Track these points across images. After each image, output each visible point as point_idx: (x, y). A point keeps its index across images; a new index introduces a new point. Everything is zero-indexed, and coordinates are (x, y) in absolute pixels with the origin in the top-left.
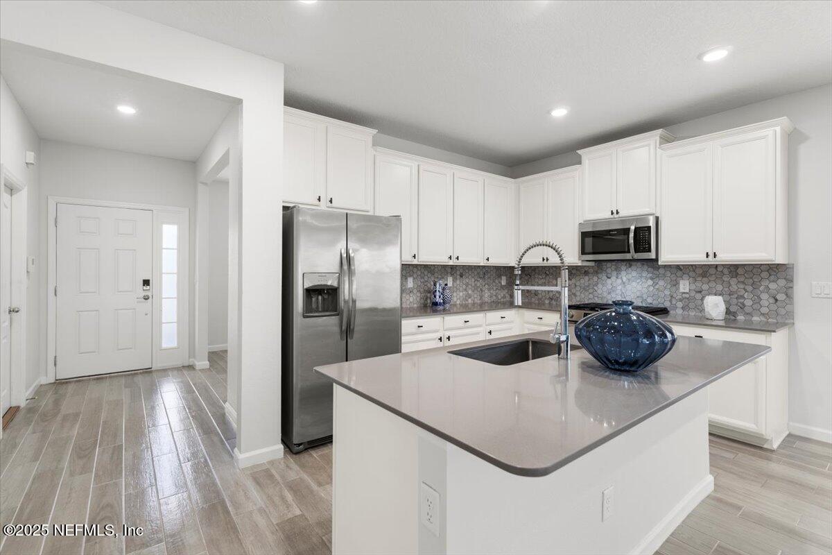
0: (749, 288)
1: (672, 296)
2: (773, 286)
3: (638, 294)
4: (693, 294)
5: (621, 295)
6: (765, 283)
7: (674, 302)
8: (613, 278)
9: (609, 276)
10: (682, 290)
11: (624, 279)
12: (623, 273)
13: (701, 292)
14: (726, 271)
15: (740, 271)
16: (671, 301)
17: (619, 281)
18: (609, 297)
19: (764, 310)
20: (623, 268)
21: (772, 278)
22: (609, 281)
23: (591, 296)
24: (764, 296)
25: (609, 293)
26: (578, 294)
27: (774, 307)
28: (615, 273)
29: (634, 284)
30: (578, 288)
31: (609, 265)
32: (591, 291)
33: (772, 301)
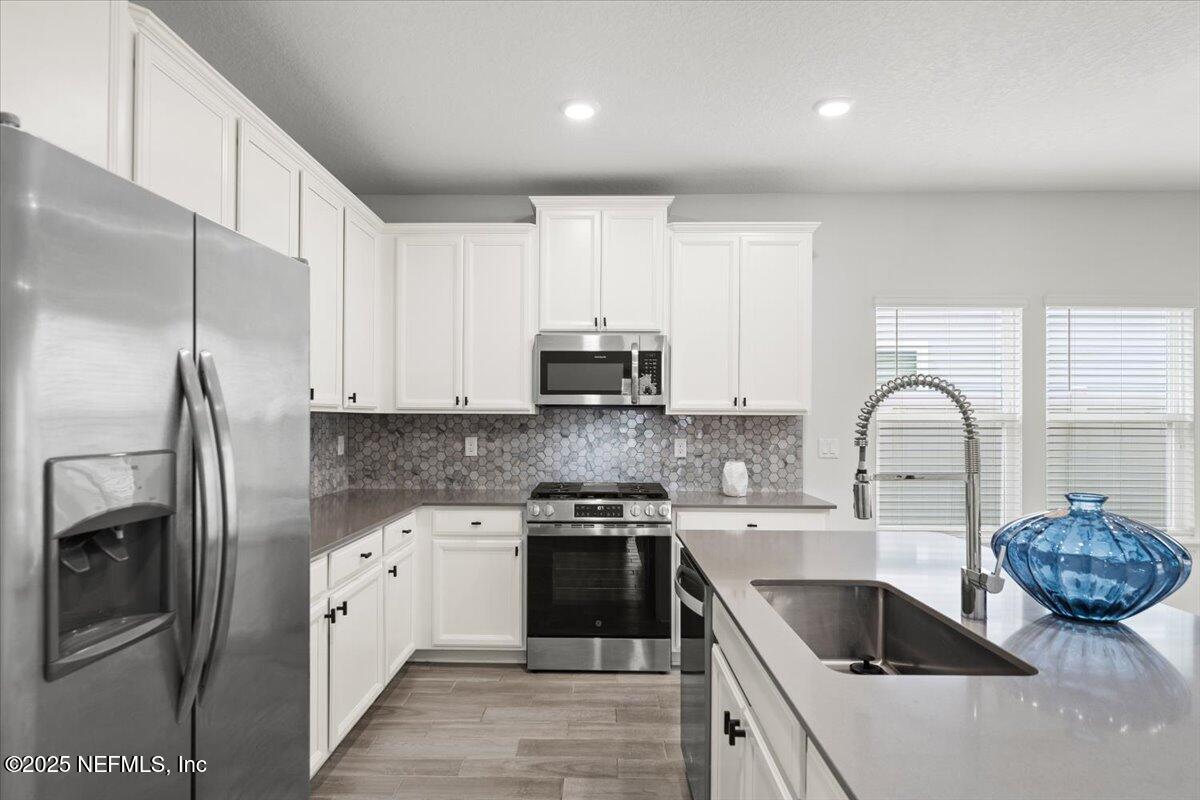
0: (758, 449)
1: (663, 465)
2: (783, 445)
3: (614, 463)
4: (691, 459)
5: (586, 467)
6: (775, 440)
7: (666, 473)
8: (573, 437)
9: (565, 432)
10: (677, 455)
11: (592, 438)
12: (590, 428)
13: (701, 456)
14: (732, 425)
15: (749, 425)
16: (661, 472)
17: (583, 441)
18: (565, 471)
19: (774, 478)
20: (589, 418)
21: (782, 433)
22: (565, 442)
23: (532, 470)
24: (774, 459)
25: (566, 463)
26: (507, 466)
27: (783, 473)
28: (574, 428)
29: (607, 446)
30: (507, 457)
31: (565, 413)
32: (532, 460)
33: (782, 464)
